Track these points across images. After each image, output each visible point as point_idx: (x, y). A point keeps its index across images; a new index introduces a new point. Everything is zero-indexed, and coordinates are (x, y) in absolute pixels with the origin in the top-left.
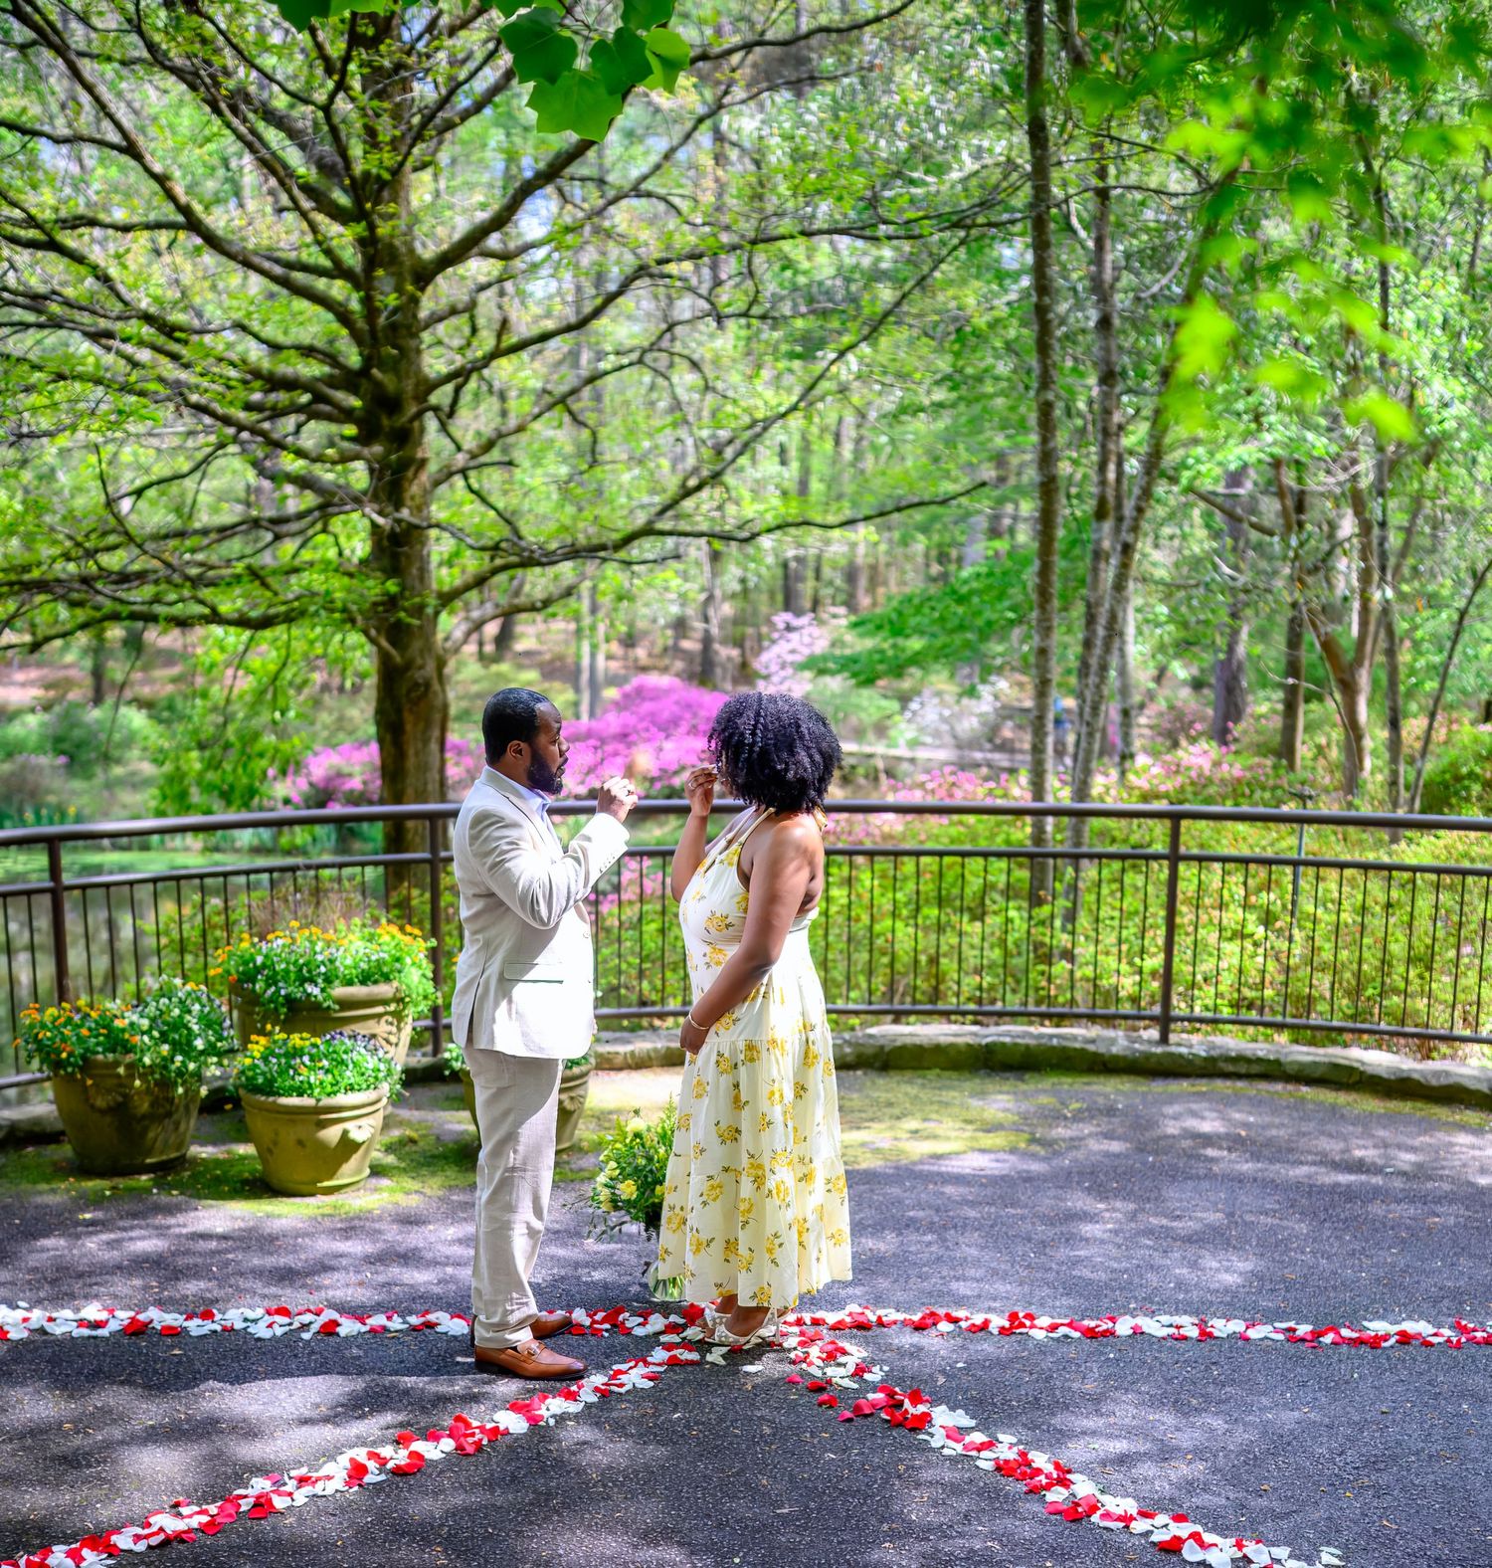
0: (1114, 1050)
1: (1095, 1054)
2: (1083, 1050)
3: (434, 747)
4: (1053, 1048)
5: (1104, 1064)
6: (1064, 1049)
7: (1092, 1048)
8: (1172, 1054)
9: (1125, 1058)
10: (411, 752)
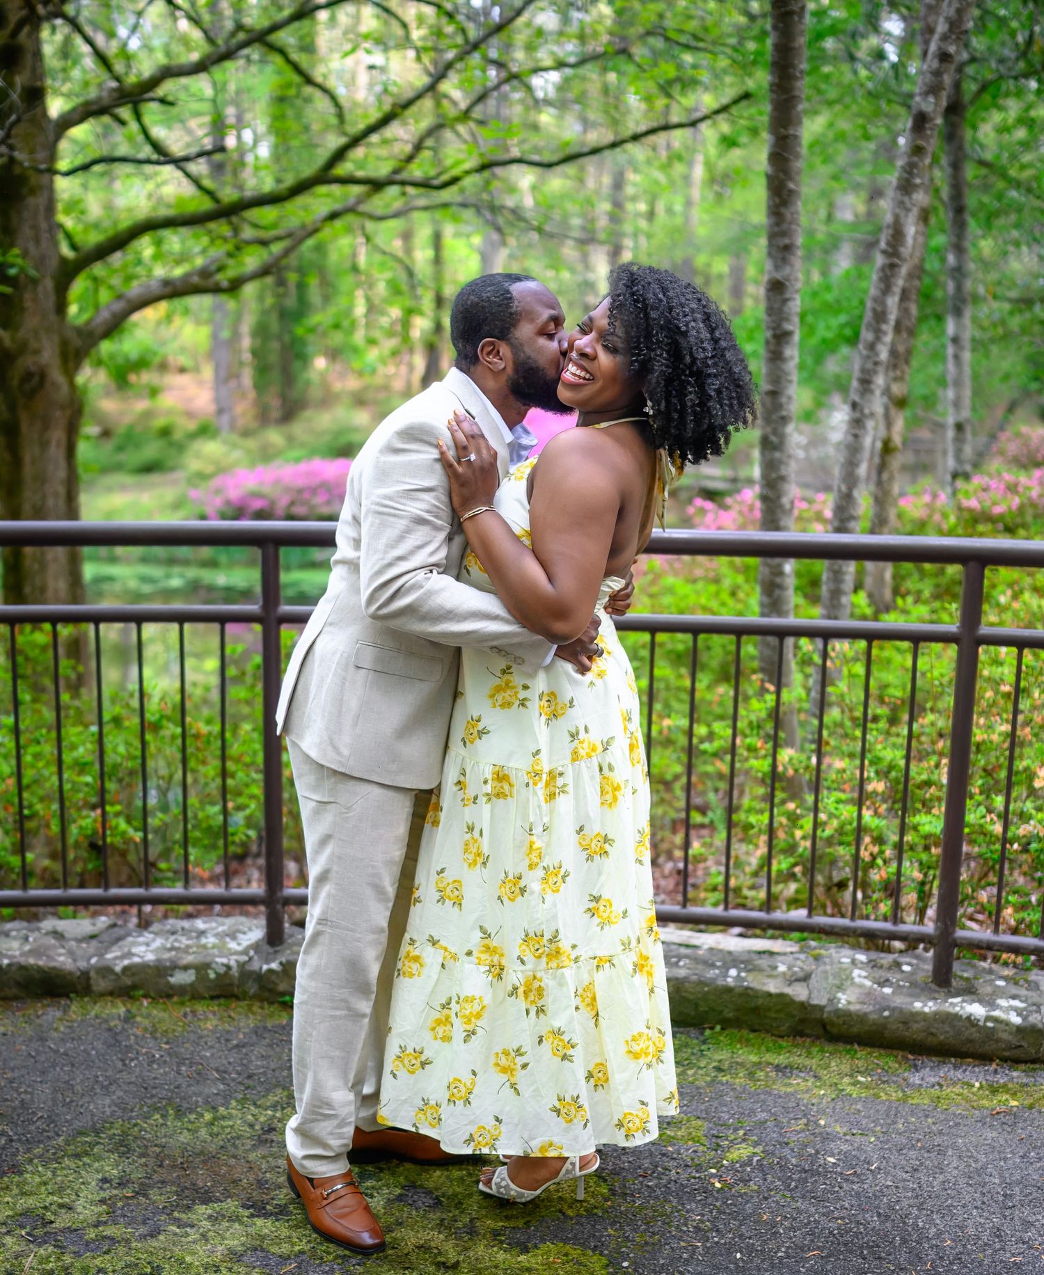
0: (844, 1000)
1: (803, 1006)
2: (781, 996)
3: (56, 452)
4: (728, 990)
5: (823, 1024)
6: (748, 993)
7: (799, 993)
8: (951, 1019)
9: (862, 1018)
10: (27, 458)
